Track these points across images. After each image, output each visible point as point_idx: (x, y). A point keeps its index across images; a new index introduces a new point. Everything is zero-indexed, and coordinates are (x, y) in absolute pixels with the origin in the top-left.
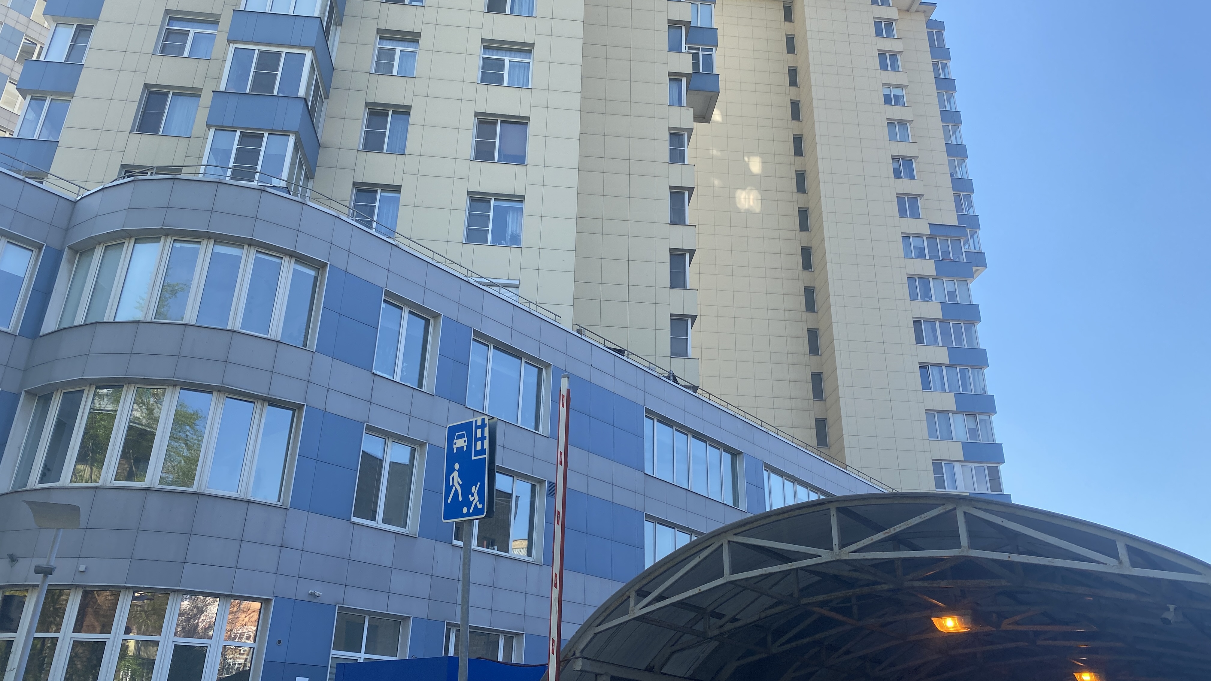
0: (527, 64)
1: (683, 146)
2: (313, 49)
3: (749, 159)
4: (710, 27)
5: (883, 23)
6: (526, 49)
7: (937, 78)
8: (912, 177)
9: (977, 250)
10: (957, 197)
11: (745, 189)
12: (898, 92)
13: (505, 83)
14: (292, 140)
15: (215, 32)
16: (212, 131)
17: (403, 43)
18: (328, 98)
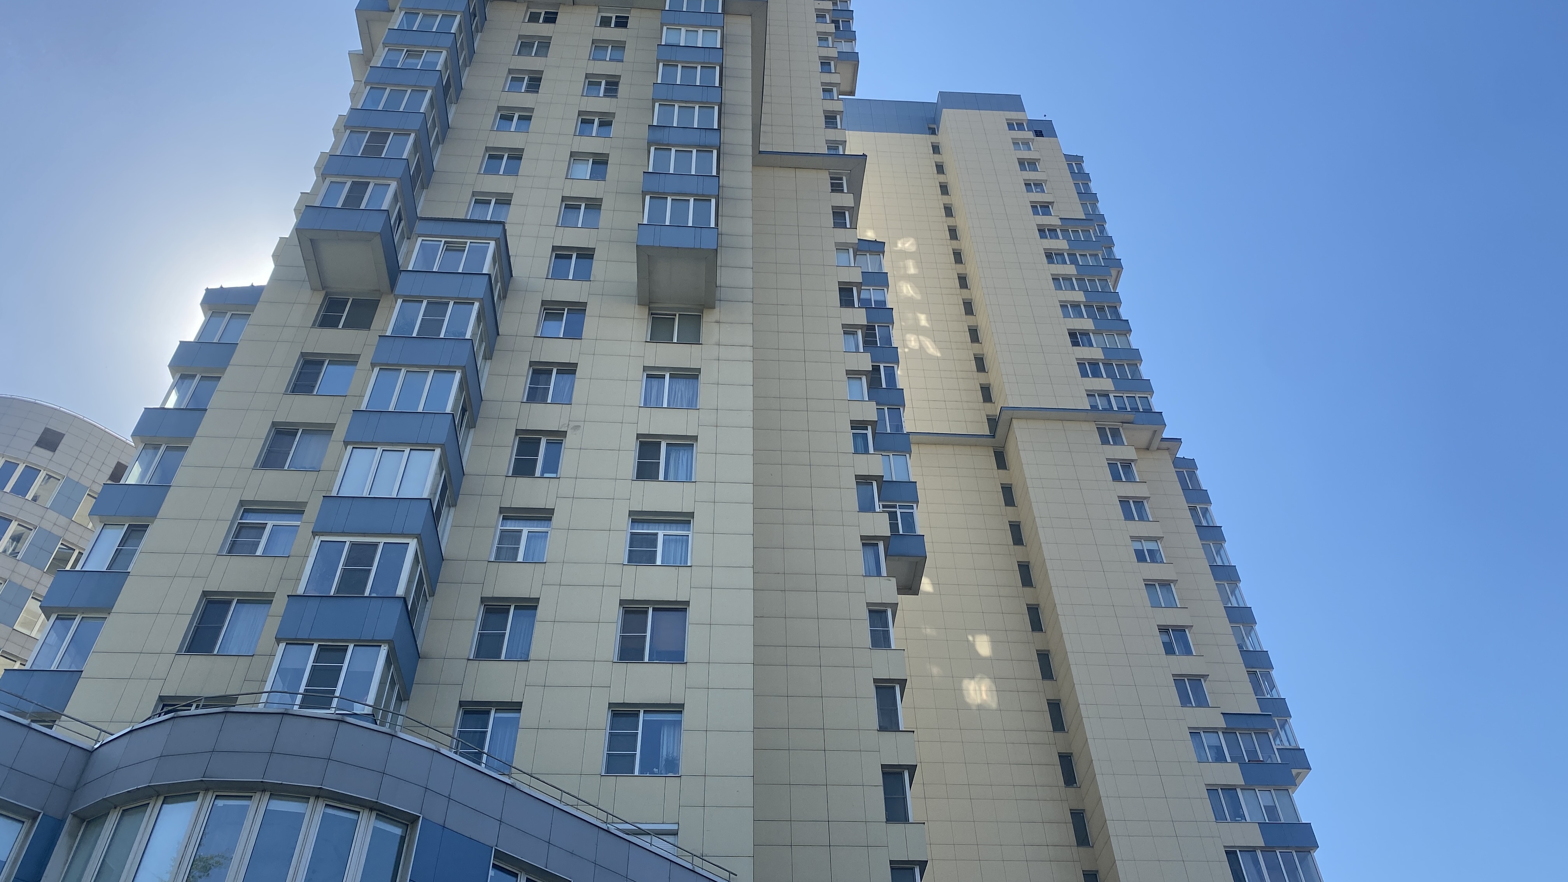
0: (685, 537)
1: (887, 626)
2: (418, 537)
3: (974, 638)
4: (908, 481)
5: (1119, 464)
6: (684, 519)
7: (1199, 526)
8: (1188, 651)
9: (1293, 745)
10: (1252, 674)
11: (974, 678)
12: (1151, 546)
13: (659, 562)
14: (384, 651)
15: (298, 523)
16: (282, 645)
17: (532, 522)
18: (434, 596)
